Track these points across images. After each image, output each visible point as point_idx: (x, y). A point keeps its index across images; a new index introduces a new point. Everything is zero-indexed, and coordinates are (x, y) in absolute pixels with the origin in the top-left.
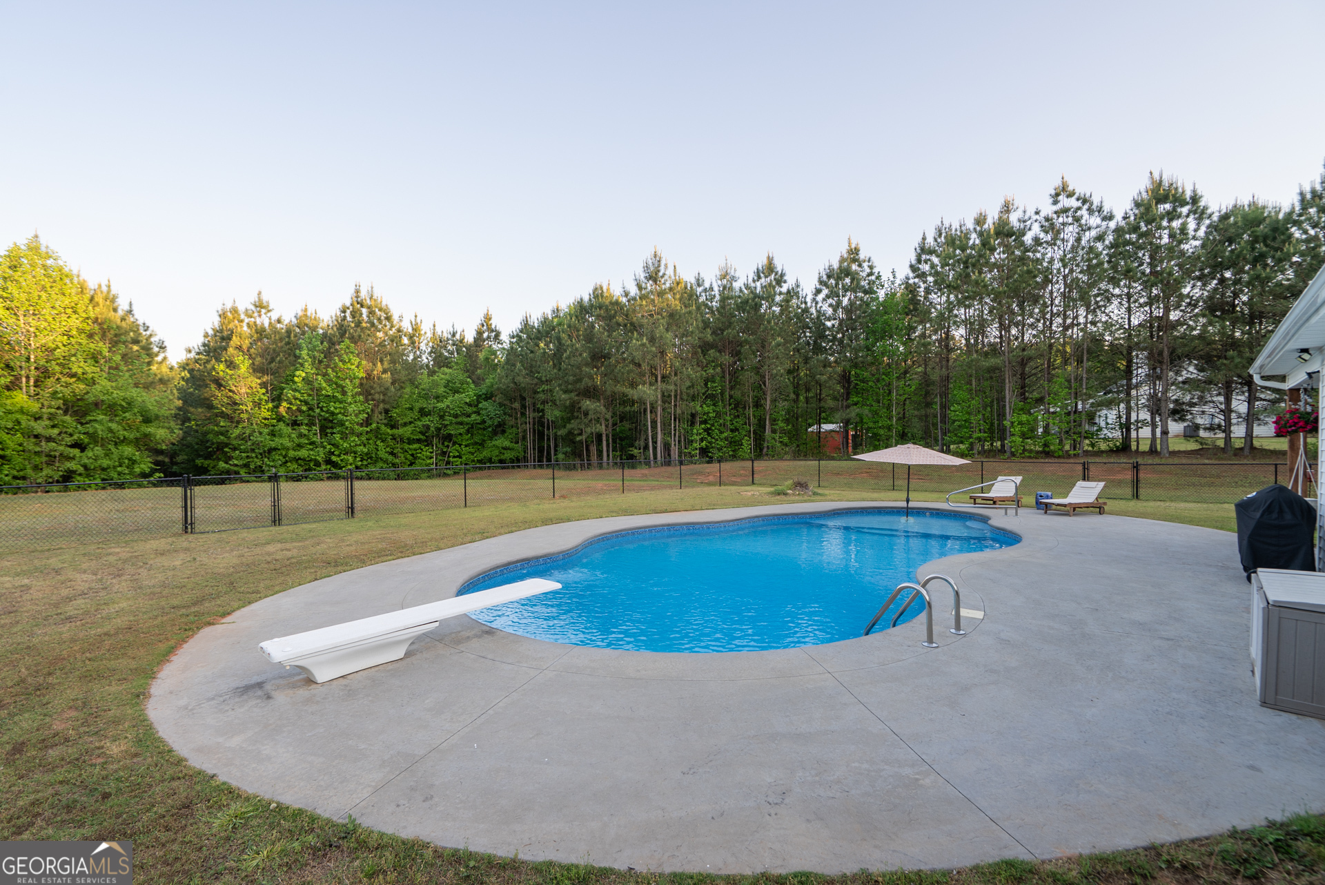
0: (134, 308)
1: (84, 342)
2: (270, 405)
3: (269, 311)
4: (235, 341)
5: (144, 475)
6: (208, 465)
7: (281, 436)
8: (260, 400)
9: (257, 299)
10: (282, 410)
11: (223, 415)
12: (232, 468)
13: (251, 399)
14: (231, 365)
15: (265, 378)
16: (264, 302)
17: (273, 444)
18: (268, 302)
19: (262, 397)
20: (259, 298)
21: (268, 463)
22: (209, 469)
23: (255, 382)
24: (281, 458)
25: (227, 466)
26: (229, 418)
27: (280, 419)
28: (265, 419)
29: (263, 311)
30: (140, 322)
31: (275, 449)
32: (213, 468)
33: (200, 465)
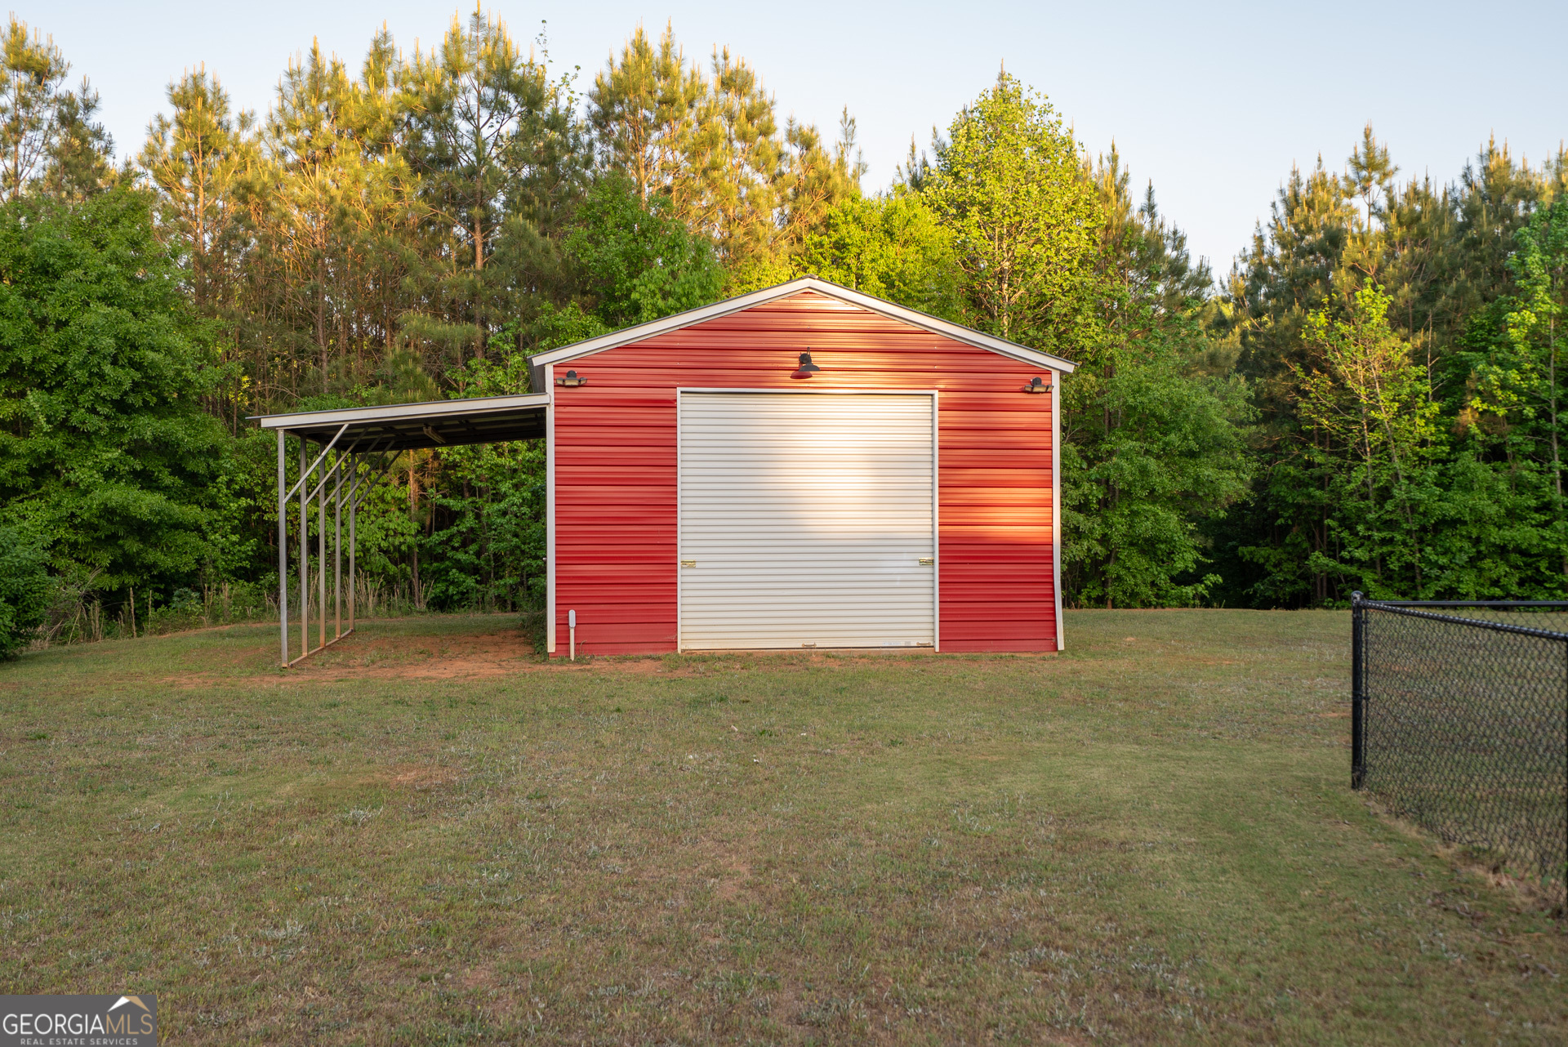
0: (1156, 199)
1: (1090, 281)
2: (1436, 407)
3: (1385, 175)
4: (1350, 251)
5: (1183, 579)
6: (1267, 559)
7: (1467, 488)
8: (1415, 395)
9: (1361, 150)
10: (1467, 418)
11: (1322, 437)
12: (1343, 567)
13: (1390, 395)
14: (1341, 312)
15: (1419, 340)
16: (1378, 153)
17: (1449, 508)
18: (1385, 153)
19: (1418, 386)
20: (1368, 145)
21: (1433, 558)
22: (1269, 567)
23: (1395, 347)
24: (1466, 545)
25: (1332, 563)
26: (1333, 444)
27: (1459, 441)
28: (1423, 443)
29: (1376, 176)
30: (1168, 229)
31: (1454, 523)
32: (1275, 566)
33: (1248, 557)
